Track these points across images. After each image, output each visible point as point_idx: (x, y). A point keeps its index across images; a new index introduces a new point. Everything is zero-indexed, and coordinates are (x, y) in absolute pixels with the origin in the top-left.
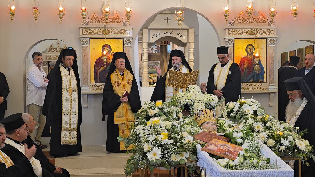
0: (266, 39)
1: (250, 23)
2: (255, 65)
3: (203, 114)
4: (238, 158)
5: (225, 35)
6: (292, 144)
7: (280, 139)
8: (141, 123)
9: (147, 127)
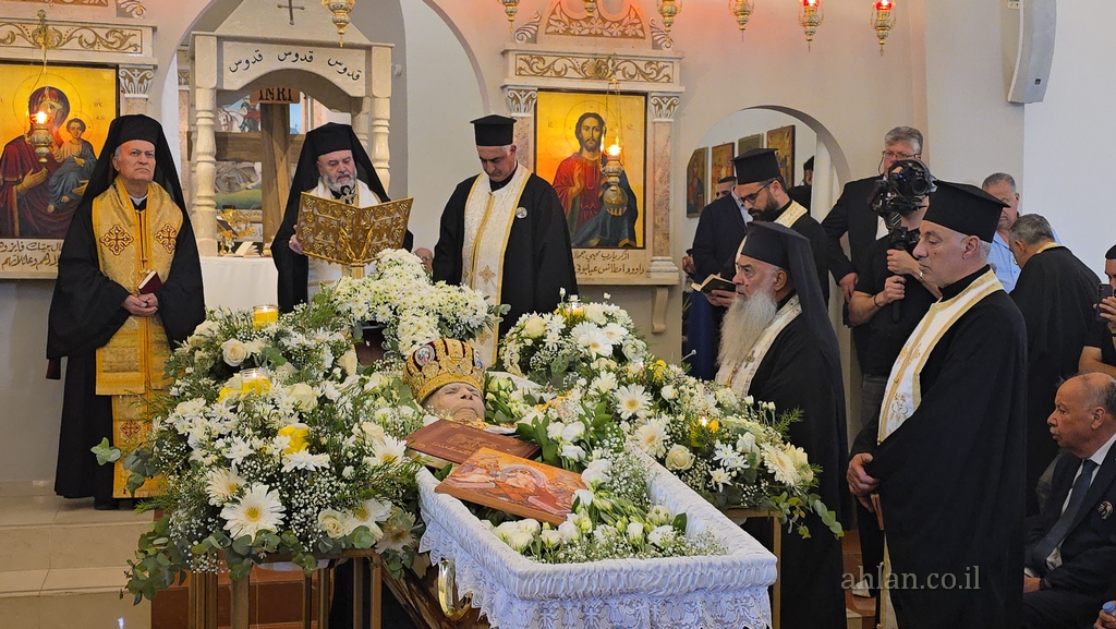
0: (645, 94)
1: (590, 34)
2: (608, 185)
3: (436, 359)
4: (572, 517)
5: (506, 75)
6: (751, 461)
7: (712, 447)
8: (195, 392)
9: (221, 408)
